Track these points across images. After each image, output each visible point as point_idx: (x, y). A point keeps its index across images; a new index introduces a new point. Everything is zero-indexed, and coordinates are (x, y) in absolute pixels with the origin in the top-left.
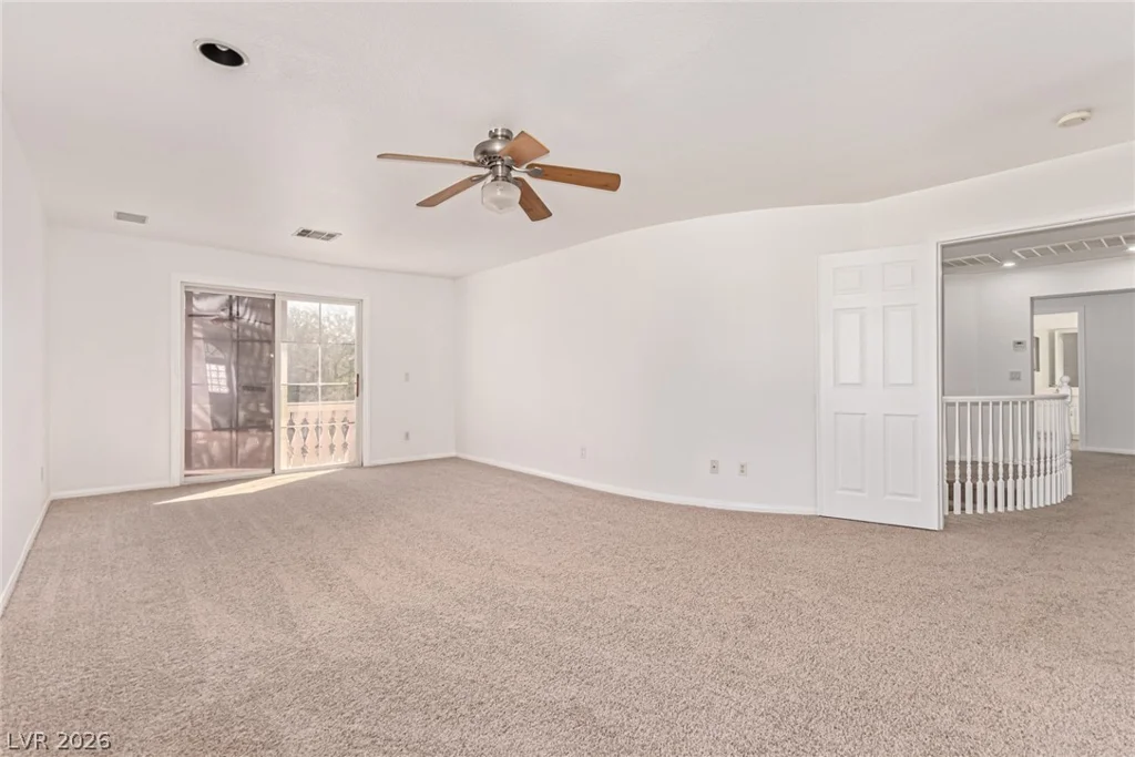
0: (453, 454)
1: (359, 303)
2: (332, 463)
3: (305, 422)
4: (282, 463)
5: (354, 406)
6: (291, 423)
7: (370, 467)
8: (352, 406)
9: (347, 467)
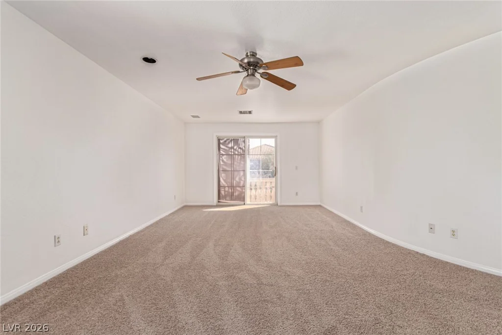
0: (319, 203)
1: (276, 137)
2: (266, 203)
3: (256, 186)
4: (248, 201)
5: (274, 180)
6: (251, 186)
7: (281, 206)
8: (273, 180)
9: (272, 205)
